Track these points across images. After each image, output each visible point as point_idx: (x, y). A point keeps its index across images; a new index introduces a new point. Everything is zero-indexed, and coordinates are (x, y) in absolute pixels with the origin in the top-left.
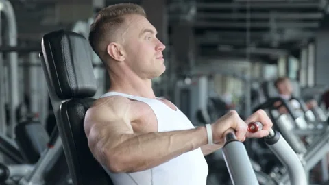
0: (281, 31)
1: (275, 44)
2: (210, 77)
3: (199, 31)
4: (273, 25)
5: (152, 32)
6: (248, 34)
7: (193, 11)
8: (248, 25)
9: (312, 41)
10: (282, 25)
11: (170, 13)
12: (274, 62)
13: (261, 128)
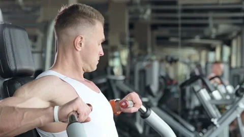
0: (216, 26)
1: (213, 36)
3: (154, 27)
4: (211, 22)
6: (180, 29)
7: (149, 12)
9: (239, 33)
10: (217, 22)
11: (130, 13)
12: (213, 50)
13: (132, 106)
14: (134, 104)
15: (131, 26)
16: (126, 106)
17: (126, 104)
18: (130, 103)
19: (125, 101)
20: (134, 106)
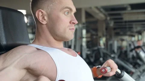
1: (135, 31)
2: (118, 41)
5: (71, 10)
8: (127, 26)
10: (136, 26)
13: (110, 70)
14: (111, 69)
15: (106, 29)
16: (106, 72)
17: (105, 70)
18: (108, 69)
19: (104, 68)
20: (111, 71)
